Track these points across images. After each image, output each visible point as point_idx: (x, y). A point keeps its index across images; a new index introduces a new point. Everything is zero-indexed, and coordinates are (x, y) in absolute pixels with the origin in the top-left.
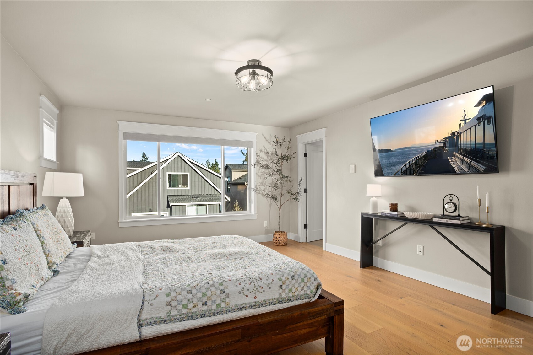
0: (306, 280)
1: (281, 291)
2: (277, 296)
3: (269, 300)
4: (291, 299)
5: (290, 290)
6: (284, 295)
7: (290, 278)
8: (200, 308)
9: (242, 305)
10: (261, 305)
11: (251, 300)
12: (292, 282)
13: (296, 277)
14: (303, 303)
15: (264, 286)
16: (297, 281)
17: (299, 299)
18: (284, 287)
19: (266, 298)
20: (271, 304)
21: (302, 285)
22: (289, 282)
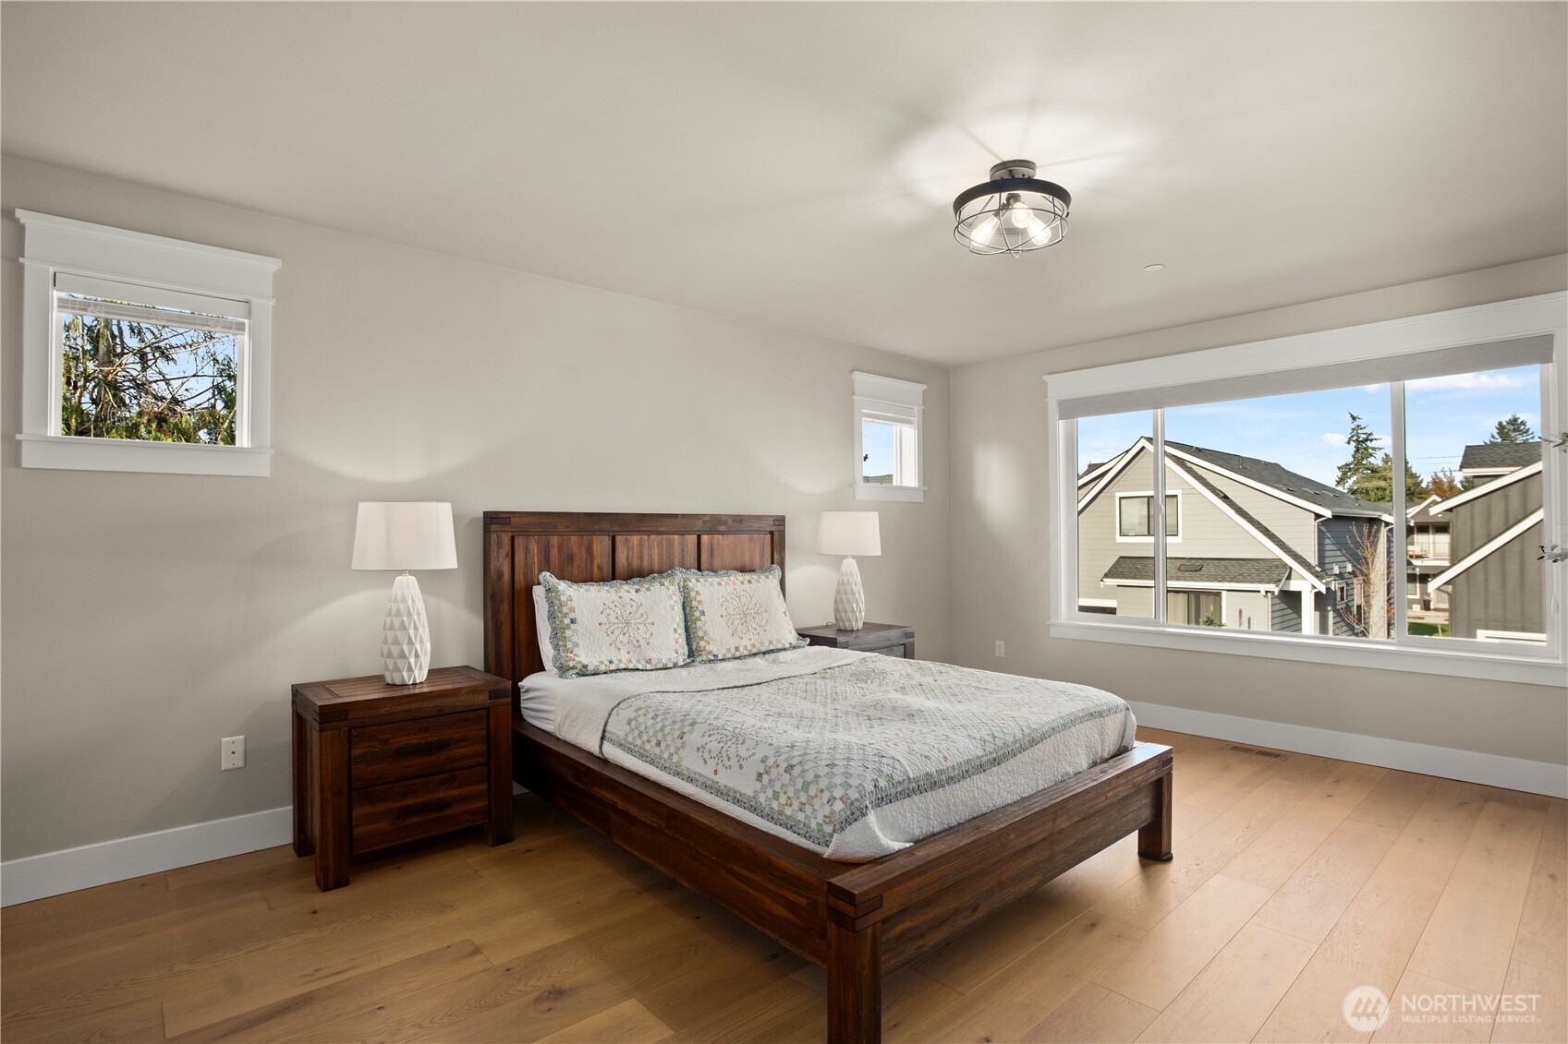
0: (813, 790)
1: (758, 786)
2: (749, 792)
3: (736, 792)
4: (775, 816)
5: (776, 796)
6: (762, 799)
7: (783, 766)
8: (650, 748)
9: (695, 773)
10: (720, 792)
11: (707, 771)
12: (783, 778)
13: (796, 771)
14: (801, 844)
15: (733, 756)
16: (792, 781)
17: (790, 828)
18: (765, 778)
19: (730, 785)
20: (737, 801)
21: (803, 798)
22: (778, 774)
